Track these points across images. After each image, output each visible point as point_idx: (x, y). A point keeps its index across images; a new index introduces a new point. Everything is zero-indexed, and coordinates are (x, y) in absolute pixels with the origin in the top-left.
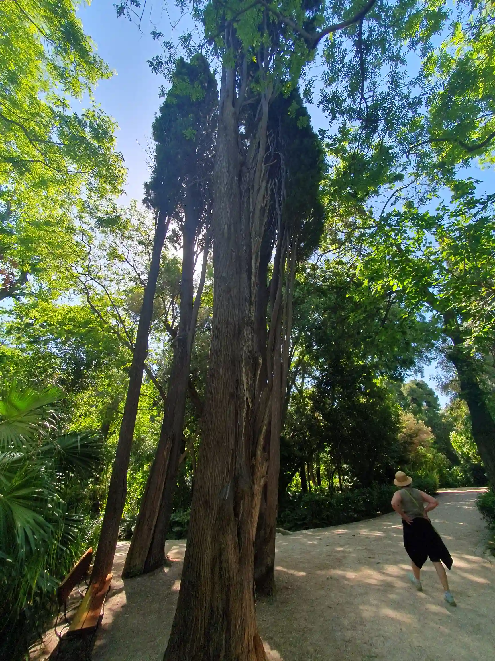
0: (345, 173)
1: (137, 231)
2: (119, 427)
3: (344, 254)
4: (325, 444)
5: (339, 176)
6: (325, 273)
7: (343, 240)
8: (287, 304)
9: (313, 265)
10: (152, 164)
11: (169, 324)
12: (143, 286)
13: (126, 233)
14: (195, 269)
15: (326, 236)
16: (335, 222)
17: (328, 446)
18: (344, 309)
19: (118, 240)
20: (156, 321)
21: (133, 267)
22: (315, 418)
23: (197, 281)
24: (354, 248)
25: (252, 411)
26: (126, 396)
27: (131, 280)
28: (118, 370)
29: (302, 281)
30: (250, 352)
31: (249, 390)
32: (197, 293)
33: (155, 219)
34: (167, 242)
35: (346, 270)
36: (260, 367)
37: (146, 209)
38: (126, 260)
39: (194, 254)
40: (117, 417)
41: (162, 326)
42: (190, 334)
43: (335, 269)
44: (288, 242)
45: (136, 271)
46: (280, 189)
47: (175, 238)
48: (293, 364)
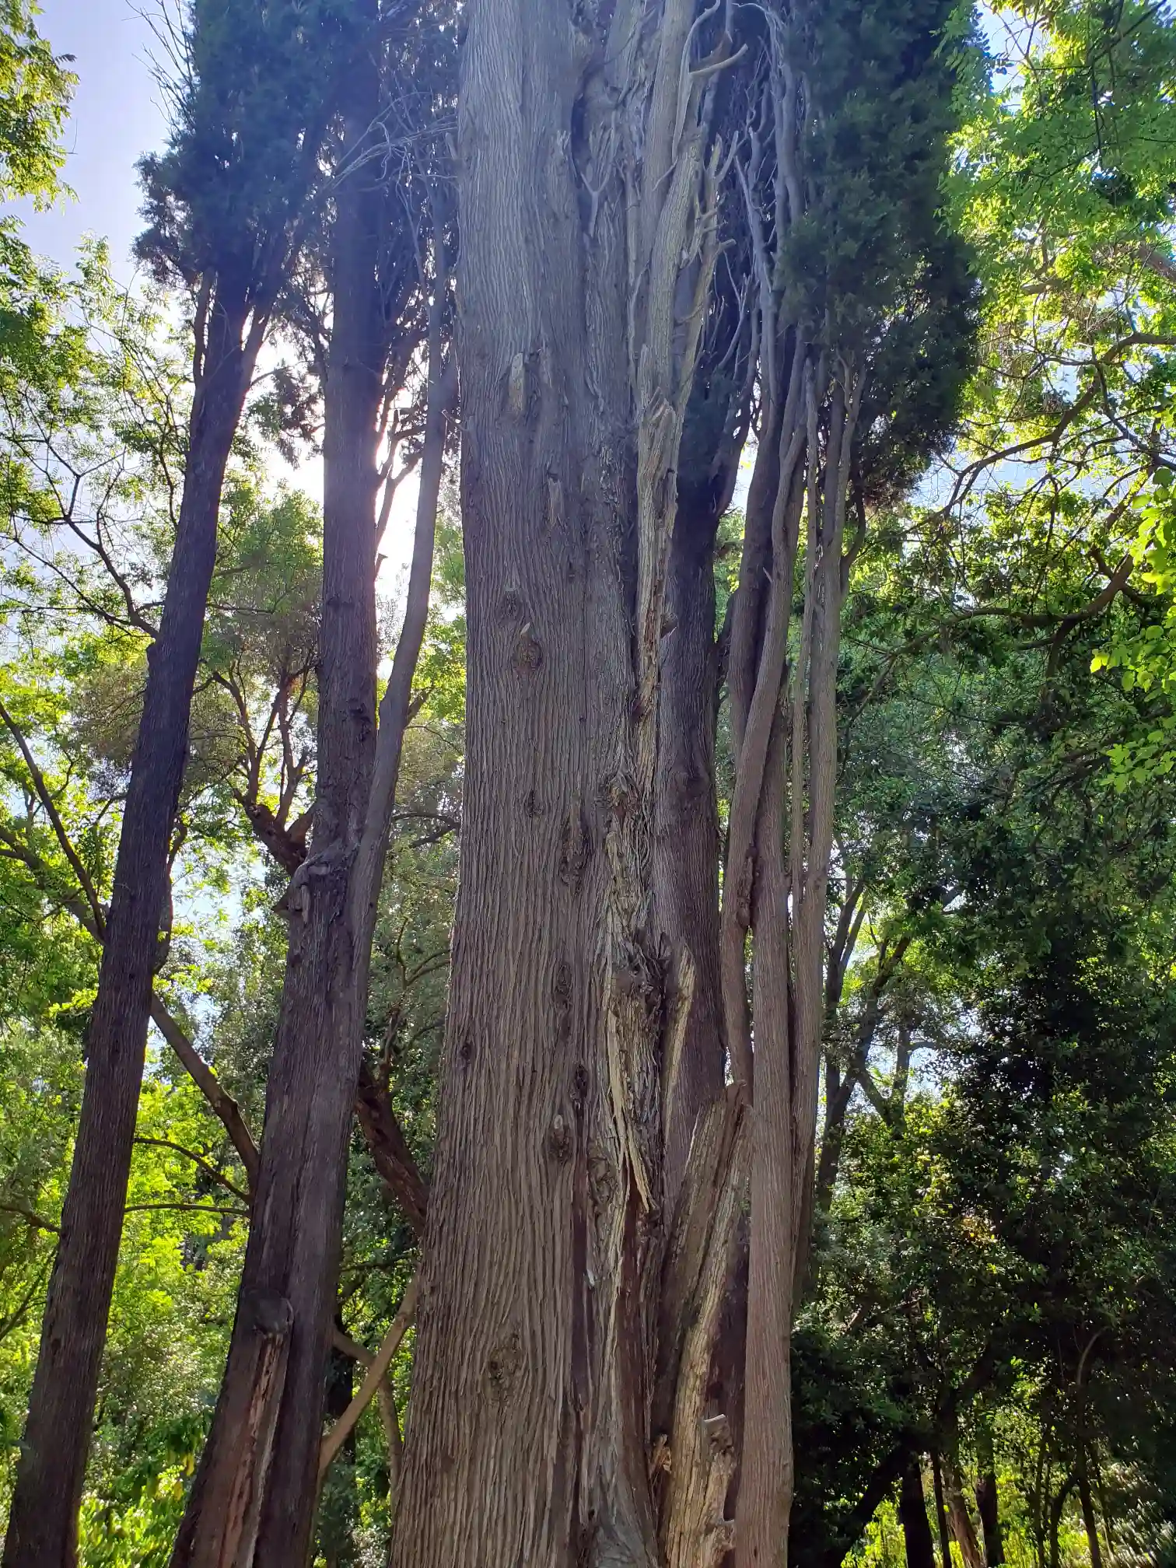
0: (1072, 88)
1: (114, 384)
2: (41, 1292)
3: (1080, 465)
4: (1015, 1362)
5: (1043, 100)
6: (993, 552)
7: (1072, 398)
8: (809, 710)
9: (933, 518)
10: (175, 76)
11: (264, 808)
12: (140, 632)
13: (66, 393)
14: (381, 549)
15: (989, 381)
16: (1029, 316)
17: (1033, 1374)
18: (1085, 717)
19: (27, 429)
20: (208, 792)
21: (99, 548)
22: (965, 1241)
23: (392, 607)
24: (1126, 435)
25: (654, 1221)
26: (72, 1144)
27: (89, 607)
28: (37, 1026)
29: (883, 592)
30: (638, 937)
31: (637, 1120)
32: (397, 660)
33: (197, 326)
34: (250, 429)
35: (1087, 536)
36: (686, 1007)
37: (149, 282)
38: (67, 519)
39: (373, 480)
40: (30, 1247)
41: (234, 817)
42: (366, 856)
43: (1040, 532)
44: (812, 417)
45: (111, 569)
46: (767, 174)
47: (289, 410)
48: (853, 982)
